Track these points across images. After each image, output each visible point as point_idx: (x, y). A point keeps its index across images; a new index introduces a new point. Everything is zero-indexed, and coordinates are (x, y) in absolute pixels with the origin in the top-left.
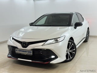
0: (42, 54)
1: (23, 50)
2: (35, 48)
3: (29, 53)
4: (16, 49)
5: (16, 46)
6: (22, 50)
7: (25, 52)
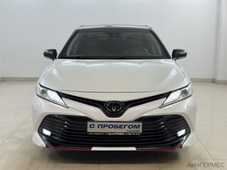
0: (163, 129)
1: (114, 124)
2: (146, 115)
3: (133, 129)
4: (89, 123)
5: (82, 115)
6: (109, 124)
7: (120, 127)
